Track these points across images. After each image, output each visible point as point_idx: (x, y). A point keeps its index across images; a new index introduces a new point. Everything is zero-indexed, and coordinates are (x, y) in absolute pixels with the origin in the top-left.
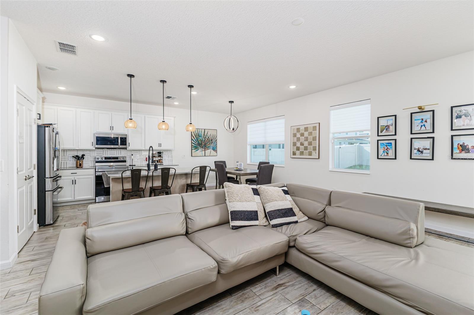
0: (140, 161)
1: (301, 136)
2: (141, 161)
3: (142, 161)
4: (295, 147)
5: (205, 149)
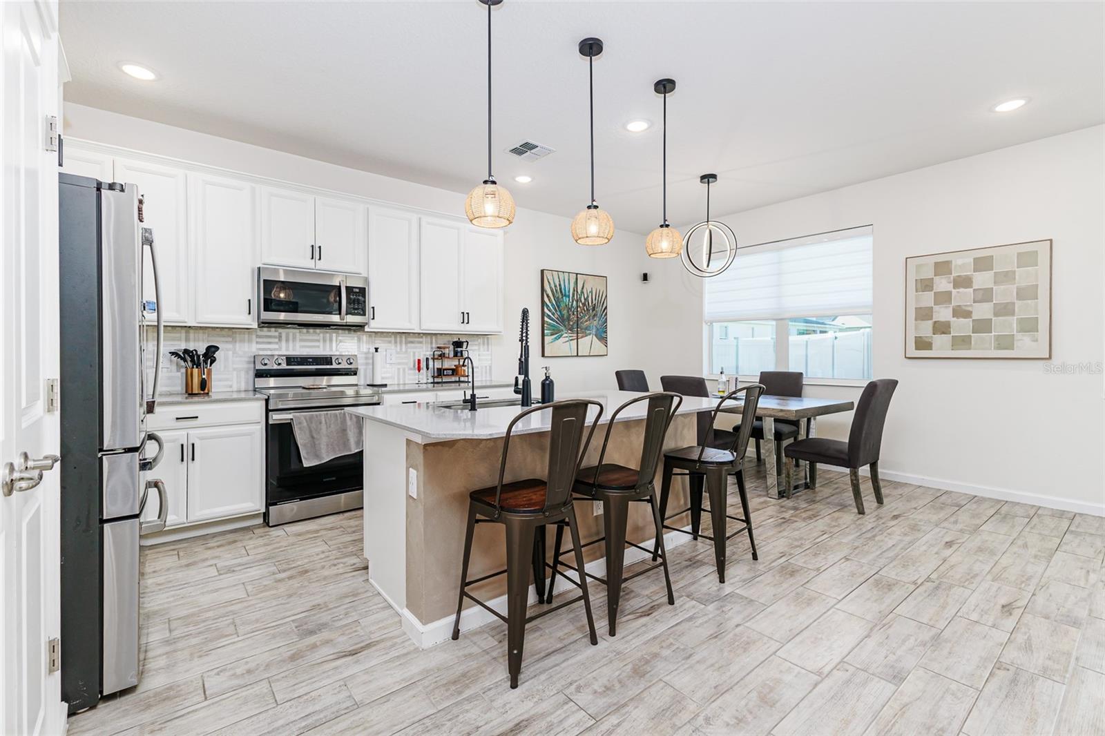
0: (399, 369)
1: (954, 288)
2: (401, 370)
3: (404, 370)
4: (929, 323)
5: (578, 333)
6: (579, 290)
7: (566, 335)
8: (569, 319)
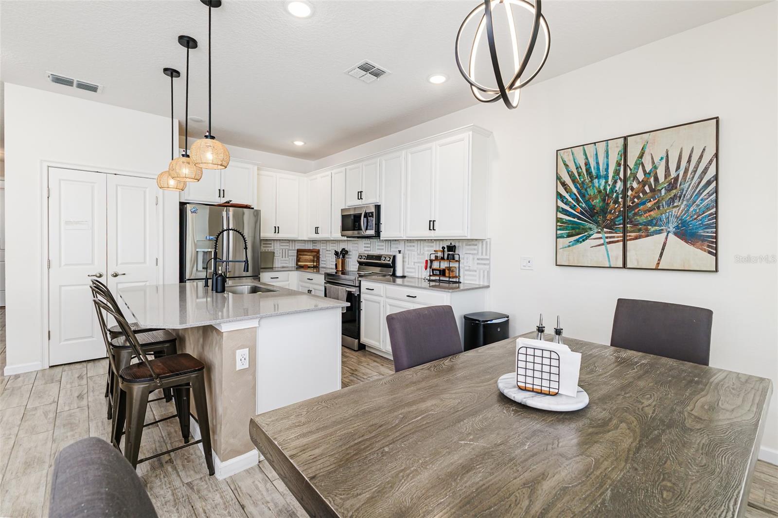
2: (420, 267)
5: (625, 231)
6: (631, 163)
7: (597, 236)
8: (604, 211)
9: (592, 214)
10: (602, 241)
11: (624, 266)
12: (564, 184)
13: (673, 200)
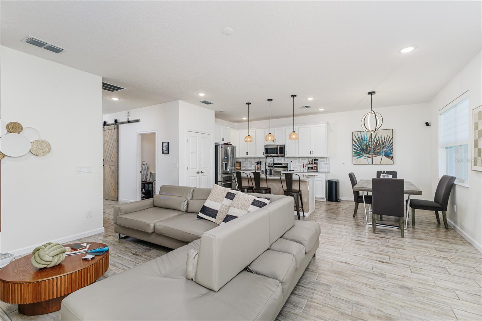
0: (299, 167)
4: (477, 149)
5: (372, 155)
6: (373, 137)
7: (365, 156)
8: (367, 149)
9: (363, 150)
10: (366, 157)
11: (372, 164)
12: (355, 142)
13: (383, 147)
